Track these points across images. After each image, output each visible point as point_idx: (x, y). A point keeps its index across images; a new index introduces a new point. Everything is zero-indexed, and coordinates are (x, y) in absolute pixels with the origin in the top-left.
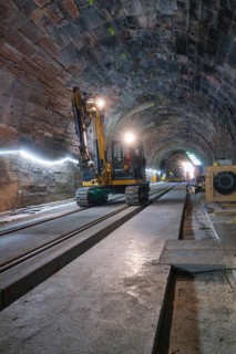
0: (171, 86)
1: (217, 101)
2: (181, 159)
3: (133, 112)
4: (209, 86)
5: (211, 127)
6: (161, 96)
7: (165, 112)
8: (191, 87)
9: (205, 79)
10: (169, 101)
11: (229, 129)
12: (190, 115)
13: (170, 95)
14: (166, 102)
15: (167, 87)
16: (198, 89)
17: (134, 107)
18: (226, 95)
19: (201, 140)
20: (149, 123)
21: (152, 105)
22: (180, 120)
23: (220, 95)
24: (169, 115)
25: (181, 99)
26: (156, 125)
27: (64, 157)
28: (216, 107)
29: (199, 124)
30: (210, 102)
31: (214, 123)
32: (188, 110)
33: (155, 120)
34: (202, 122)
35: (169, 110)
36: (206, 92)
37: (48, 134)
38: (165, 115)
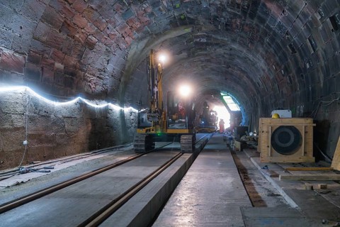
0: (218, 9)
1: (275, 34)
2: (213, 101)
3: (162, 39)
4: (267, 15)
5: (261, 64)
6: (201, 20)
7: (204, 40)
8: (244, 12)
9: (264, 5)
10: (212, 27)
11: (286, 70)
12: (235, 46)
13: (214, 20)
14: (206, 28)
15: (212, 9)
16: (252, 16)
17: (165, 31)
18: (289, 29)
19: (245, 79)
20: (181, 53)
21: (188, 30)
22: (220, 51)
23: (280, 27)
24: (207, 44)
25: (228, 27)
26: (189, 56)
27: (75, 95)
28: (273, 40)
29: (245, 59)
30: (266, 34)
31: (267, 60)
32: (234, 41)
33: (188, 50)
34: (250, 56)
35: (208, 37)
36: (262, 21)
37: (59, 65)
38: (203, 44)
